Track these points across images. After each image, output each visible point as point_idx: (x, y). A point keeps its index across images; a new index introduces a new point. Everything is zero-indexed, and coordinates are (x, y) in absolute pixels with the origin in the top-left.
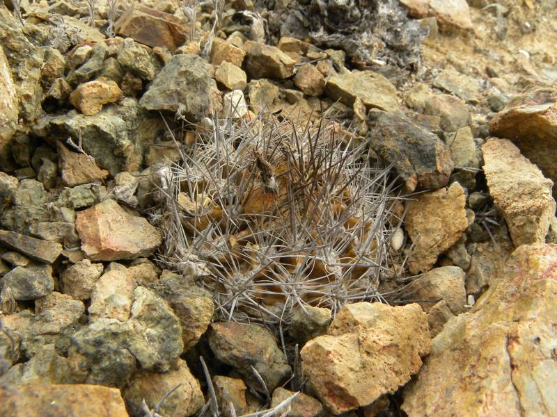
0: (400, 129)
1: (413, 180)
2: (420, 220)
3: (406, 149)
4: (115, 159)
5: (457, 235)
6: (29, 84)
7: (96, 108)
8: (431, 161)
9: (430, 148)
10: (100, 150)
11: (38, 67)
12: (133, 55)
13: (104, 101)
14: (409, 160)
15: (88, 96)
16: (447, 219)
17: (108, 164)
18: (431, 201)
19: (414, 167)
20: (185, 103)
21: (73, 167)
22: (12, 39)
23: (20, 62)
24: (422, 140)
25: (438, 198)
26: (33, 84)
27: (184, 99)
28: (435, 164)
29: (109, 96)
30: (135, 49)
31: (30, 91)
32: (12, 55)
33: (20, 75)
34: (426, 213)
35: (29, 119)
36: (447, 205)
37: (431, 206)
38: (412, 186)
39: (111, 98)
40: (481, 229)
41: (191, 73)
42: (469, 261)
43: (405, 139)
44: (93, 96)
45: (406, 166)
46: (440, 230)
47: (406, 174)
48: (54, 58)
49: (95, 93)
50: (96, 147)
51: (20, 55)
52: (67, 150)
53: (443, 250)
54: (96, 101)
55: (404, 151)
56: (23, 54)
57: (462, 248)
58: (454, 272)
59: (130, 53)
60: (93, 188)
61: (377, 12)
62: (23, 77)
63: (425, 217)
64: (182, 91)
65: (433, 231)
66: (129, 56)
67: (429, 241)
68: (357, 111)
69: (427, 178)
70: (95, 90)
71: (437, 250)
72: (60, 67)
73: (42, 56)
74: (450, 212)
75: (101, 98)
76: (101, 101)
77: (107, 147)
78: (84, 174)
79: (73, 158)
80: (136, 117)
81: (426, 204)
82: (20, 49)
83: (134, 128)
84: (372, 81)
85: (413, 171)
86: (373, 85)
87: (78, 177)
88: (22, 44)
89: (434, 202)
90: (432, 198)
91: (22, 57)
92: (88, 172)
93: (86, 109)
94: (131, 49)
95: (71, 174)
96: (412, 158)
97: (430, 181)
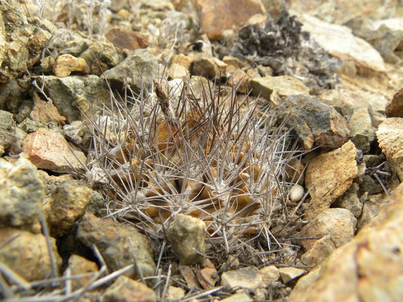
0: (301, 102)
1: (309, 139)
2: (316, 176)
3: (304, 115)
4: (73, 110)
5: (348, 183)
6: (16, 44)
7: (66, 73)
8: (326, 124)
9: (325, 113)
10: (62, 101)
11: (27, 36)
12: (102, 46)
13: (73, 69)
14: (308, 125)
15: (61, 63)
16: (340, 170)
17: (67, 112)
18: (327, 159)
19: (311, 129)
20: (132, 78)
21: (39, 109)
22: (11, 13)
23: (14, 29)
24: (318, 108)
25: (333, 155)
26: (19, 45)
27: (132, 74)
28: (329, 126)
29: (77, 66)
30: (105, 43)
31: (16, 48)
32: (9, 23)
33: (12, 37)
34: (323, 169)
35: (12, 68)
36: (341, 160)
37: (327, 163)
38: (308, 143)
39: (77, 67)
40: (373, 181)
41: (139, 58)
42: (361, 208)
43: (304, 108)
44: (65, 64)
45: (304, 128)
46: (332, 179)
47: (304, 135)
48: (40, 33)
49: (67, 62)
50: (59, 98)
51: (15, 24)
52: (39, 98)
53: (335, 197)
54: (66, 67)
55: (303, 117)
56: (17, 25)
57: (354, 197)
58: (342, 213)
59: (101, 44)
60: (50, 125)
61: (300, 44)
62: (14, 39)
63: (321, 172)
64: (131, 69)
65: (326, 181)
66: (100, 46)
67: (323, 190)
68: (272, 99)
69: (322, 137)
70: (67, 60)
71: (330, 197)
72: (44, 40)
73: (32, 30)
74: (342, 164)
75: (70, 66)
76: (70, 68)
77: (67, 99)
78: (46, 115)
79: (41, 103)
80: (96, 85)
81: (323, 162)
82: (16, 20)
83: (93, 92)
84: (288, 82)
85: (310, 132)
86: (289, 84)
87: (42, 117)
88: (18, 18)
89: (329, 159)
90: (328, 156)
91: (17, 27)
92: (49, 115)
93: (58, 72)
94: (102, 42)
95: (37, 114)
96: (310, 123)
97: (325, 140)
